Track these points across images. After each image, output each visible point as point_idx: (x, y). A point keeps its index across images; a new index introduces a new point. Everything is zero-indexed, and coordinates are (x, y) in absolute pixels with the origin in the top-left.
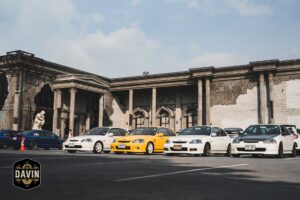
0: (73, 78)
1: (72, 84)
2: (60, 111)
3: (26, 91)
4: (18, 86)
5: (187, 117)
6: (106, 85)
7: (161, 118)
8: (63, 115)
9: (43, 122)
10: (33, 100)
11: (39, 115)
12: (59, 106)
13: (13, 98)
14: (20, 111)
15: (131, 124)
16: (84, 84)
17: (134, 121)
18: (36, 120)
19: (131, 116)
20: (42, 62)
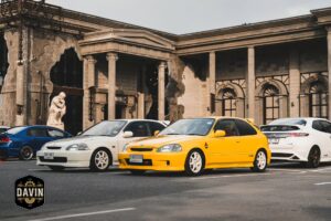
0: (110, 36)
1: (110, 47)
2: (93, 90)
3: (35, 60)
4: (21, 52)
5: (310, 96)
6: (169, 47)
7: (264, 99)
8: (99, 98)
9: (64, 111)
10: (47, 74)
11: (55, 99)
12: (92, 84)
13: (15, 73)
14: (28, 94)
15: (212, 109)
16: (130, 44)
17: (218, 105)
18: (53, 107)
19: (213, 96)
20: (60, 11)
